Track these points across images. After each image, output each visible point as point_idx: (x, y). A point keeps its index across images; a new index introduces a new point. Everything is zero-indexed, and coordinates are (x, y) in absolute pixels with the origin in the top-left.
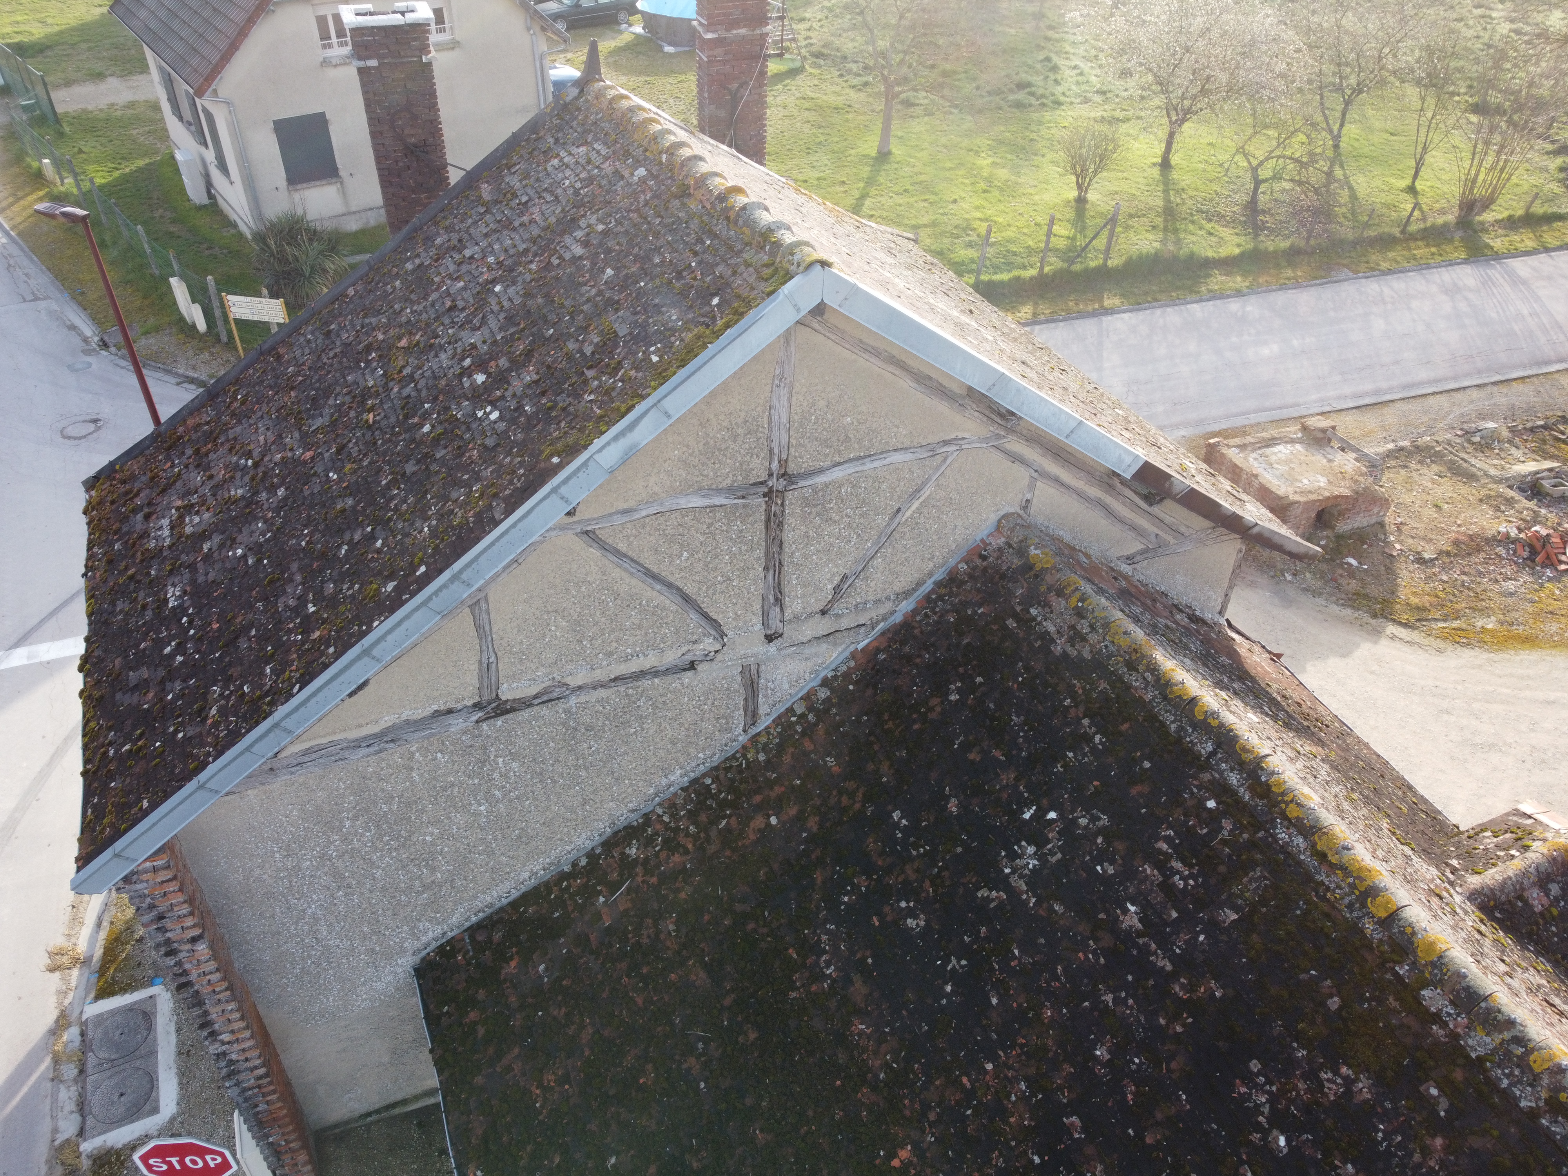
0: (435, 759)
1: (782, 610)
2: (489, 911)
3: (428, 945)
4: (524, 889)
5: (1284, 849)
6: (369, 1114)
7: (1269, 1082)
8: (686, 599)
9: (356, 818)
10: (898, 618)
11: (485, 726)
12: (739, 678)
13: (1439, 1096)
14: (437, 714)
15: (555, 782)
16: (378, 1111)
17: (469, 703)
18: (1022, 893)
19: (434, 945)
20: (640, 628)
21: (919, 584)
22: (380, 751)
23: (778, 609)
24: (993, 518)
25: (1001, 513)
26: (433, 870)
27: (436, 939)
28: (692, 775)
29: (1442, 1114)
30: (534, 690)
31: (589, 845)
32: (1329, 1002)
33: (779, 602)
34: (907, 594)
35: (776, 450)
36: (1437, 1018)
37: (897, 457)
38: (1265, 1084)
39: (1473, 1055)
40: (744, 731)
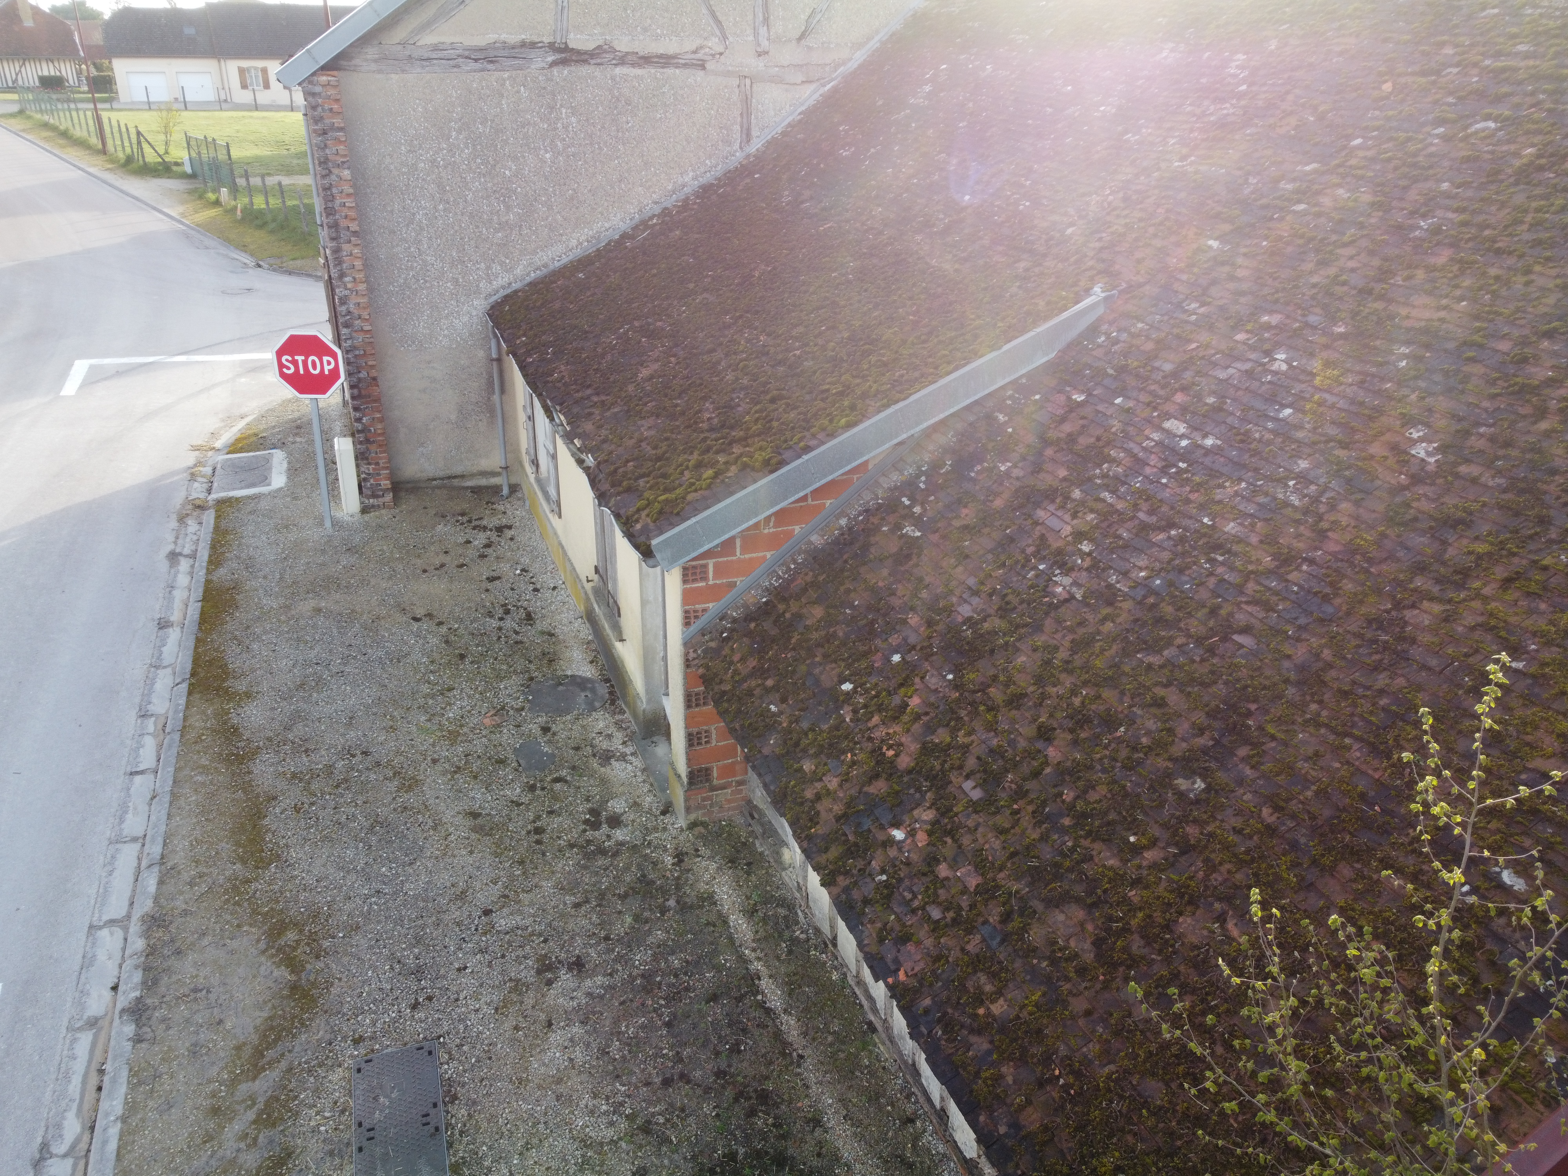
0: (518, 92)
1: (768, 29)
3: (497, 291)
6: (434, 479)
10: (853, 65)
11: (555, 70)
12: (737, 90)
14: (523, 44)
17: (547, 40)
19: (502, 293)
20: (667, 11)
22: (483, 70)
23: (765, 27)
26: (508, 208)
27: (503, 287)
28: (701, 181)
30: (590, 46)
33: (766, 21)
34: (861, 45)
40: (741, 149)
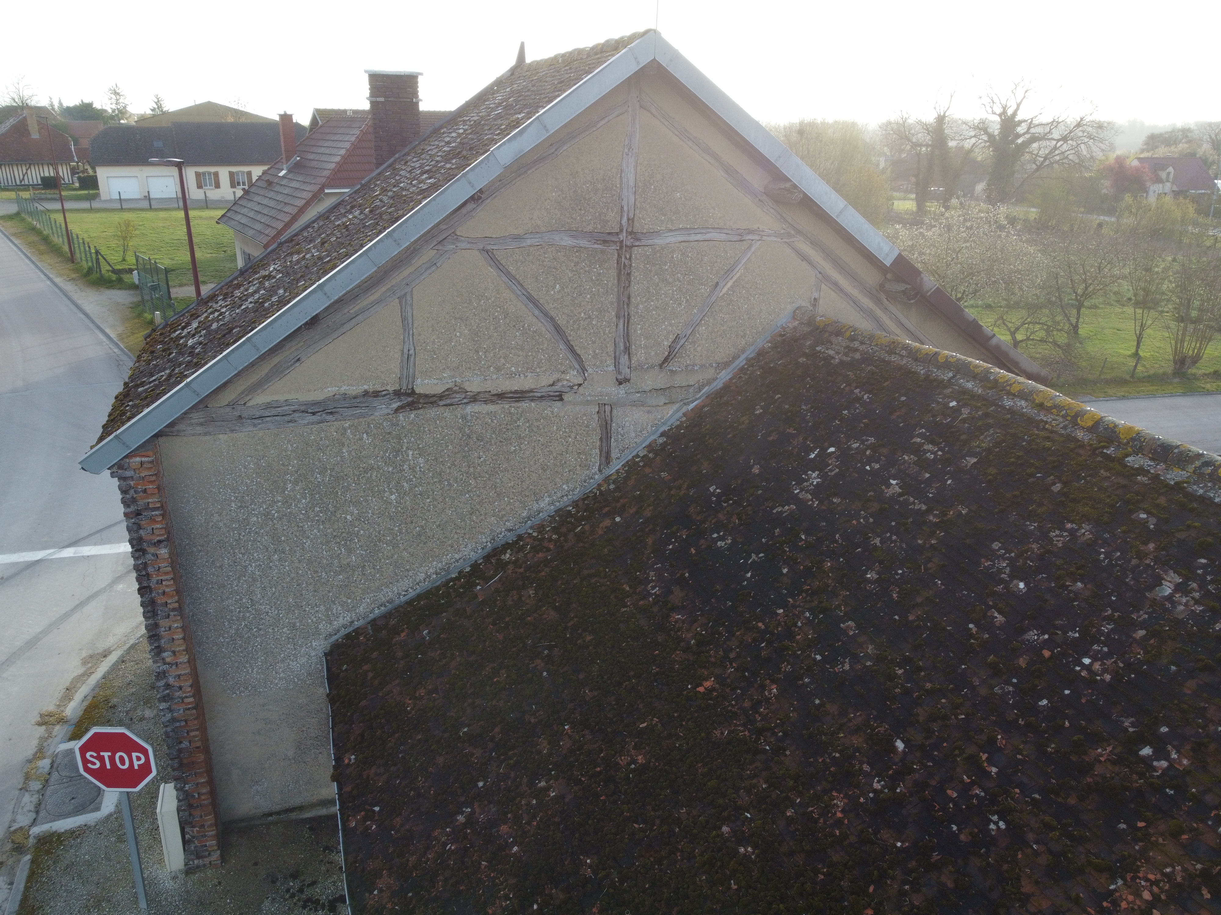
0: (361, 439)
1: (630, 358)
2: (390, 606)
3: (338, 631)
4: (419, 590)
5: (1011, 411)
6: (270, 814)
7: (1008, 551)
8: (558, 329)
9: (296, 483)
10: (719, 384)
11: (401, 417)
12: (596, 417)
13: (1148, 518)
14: (366, 393)
15: (450, 485)
16: (278, 813)
17: (391, 388)
18: (809, 500)
19: (343, 632)
20: (522, 349)
21: (735, 357)
22: (321, 422)
23: (626, 357)
24: (790, 308)
25: (796, 305)
26: (350, 551)
27: (345, 626)
28: (558, 504)
29: (1152, 526)
30: (439, 389)
31: (474, 556)
32: (1053, 488)
33: (627, 350)
34: (726, 365)
35: (625, 208)
36: (1140, 471)
37: (713, 235)
38: (1005, 554)
39: (1172, 483)
40: (600, 470)
